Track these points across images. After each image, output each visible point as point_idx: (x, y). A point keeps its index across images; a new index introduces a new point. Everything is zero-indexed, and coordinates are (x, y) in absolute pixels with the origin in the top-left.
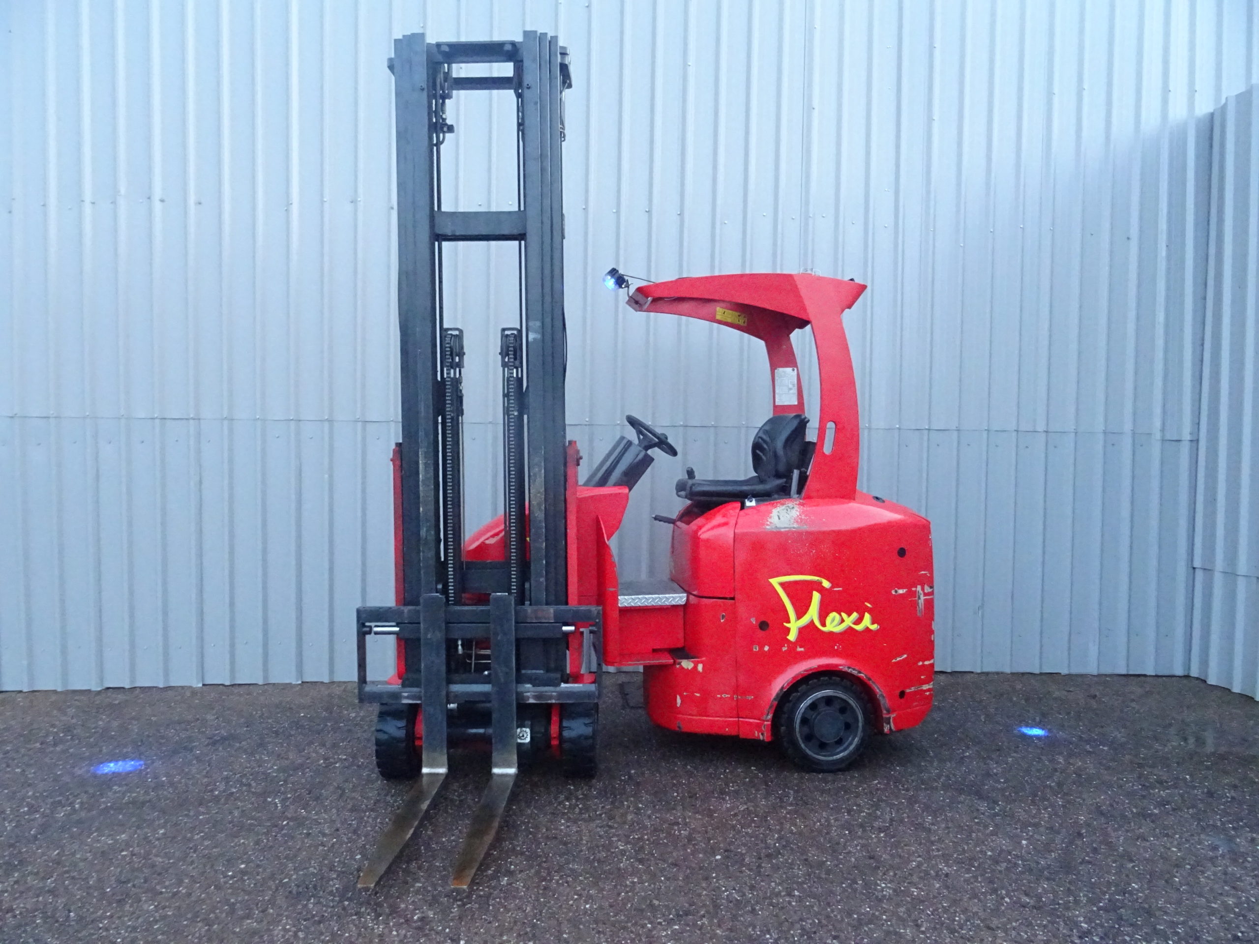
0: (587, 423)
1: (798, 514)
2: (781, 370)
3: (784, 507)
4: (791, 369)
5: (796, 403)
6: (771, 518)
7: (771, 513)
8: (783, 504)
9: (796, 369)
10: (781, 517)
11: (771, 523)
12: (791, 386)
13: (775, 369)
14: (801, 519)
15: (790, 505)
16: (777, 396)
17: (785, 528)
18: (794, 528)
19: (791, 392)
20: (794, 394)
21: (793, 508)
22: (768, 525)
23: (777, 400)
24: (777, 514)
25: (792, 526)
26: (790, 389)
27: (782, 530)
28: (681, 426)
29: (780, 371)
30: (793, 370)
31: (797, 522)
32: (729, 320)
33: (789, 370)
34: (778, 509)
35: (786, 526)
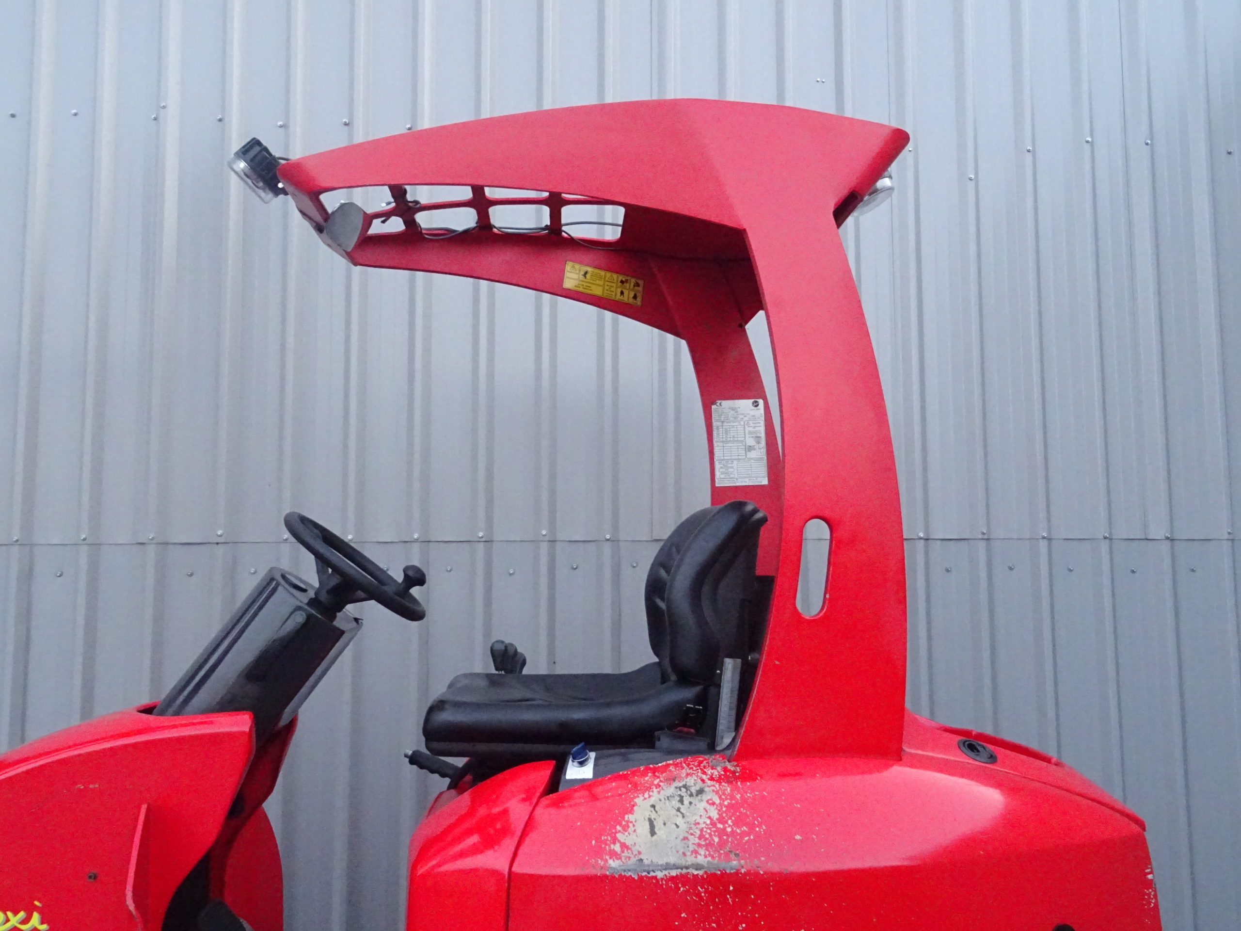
0: (222, 540)
1: (714, 814)
2: (726, 404)
3: (670, 790)
4: (750, 402)
5: (765, 482)
6: (625, 828)
7: (631, 811)
8: (671, 779)
9: (761, 402)
10: (658, 824)
11: (624, 846)
12: (751, 442)
13: (714, 403)
14: (722, 833)
15: (690, 781)
16: (717, 466)
17: (667, 867)
18: (698, 867)
19: (753, 454)
20: (759, 460)
21: (700, 792)
22: (614, 855)
23: (718, 474)
24: (648, 813)
25: (690, 860)
26: (750, 448)
27: (660, 875)
28: (416, 541)
29: (724, 407)
30: (756, 404)
31: (709, 845)
32: (597, 291)
33: (745, 404)
34: (655, 796)
35: (672, 860)
